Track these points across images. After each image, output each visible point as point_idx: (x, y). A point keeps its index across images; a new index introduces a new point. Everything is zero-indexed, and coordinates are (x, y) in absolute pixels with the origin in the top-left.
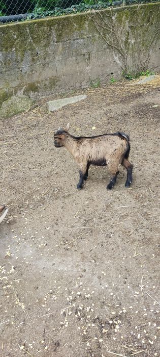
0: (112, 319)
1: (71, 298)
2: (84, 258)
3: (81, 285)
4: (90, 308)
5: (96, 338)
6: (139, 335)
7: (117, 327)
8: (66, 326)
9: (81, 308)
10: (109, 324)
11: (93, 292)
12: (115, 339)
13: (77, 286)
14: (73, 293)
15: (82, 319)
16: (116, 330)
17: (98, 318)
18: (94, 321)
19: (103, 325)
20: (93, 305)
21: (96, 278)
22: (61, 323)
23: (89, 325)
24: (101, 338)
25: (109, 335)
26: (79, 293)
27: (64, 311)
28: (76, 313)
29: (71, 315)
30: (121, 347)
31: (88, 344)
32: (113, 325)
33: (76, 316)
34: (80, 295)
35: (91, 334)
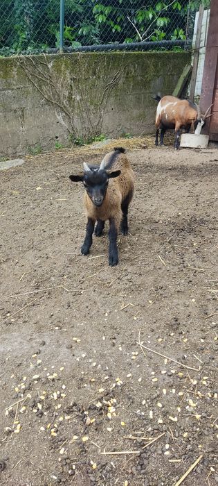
0: (100, 400)
1: (23, 387)
2: (40, 328)
3: (39, 365)
4: (58, 393)
5: (75, 437)
6: (151, 413)
7: (112, 409)
8: (17, 431)
9: (43, 398)
10: (95, 408)
11: (62, 369)
12: (109, 429)
13: (32, 366)
14: (25, 379)
15: (45, 413)
16: (109, 416)
17: (75, 405)
18: (69, 412)
19: (85, 413)
20: (64, 387)
21: (64, 350)
22: (7, 428)
23: (61, 419)
24: (85, 434)
25: (98, 427)
26: (36, 377)
27: (11, 408)
28: (34, 406)
29: (25, 411)
30: (124, 440)
31: (61, 452)
32: (104, 409)
33: (35, 411)
34: (38, 379)
35: (65, 433)
